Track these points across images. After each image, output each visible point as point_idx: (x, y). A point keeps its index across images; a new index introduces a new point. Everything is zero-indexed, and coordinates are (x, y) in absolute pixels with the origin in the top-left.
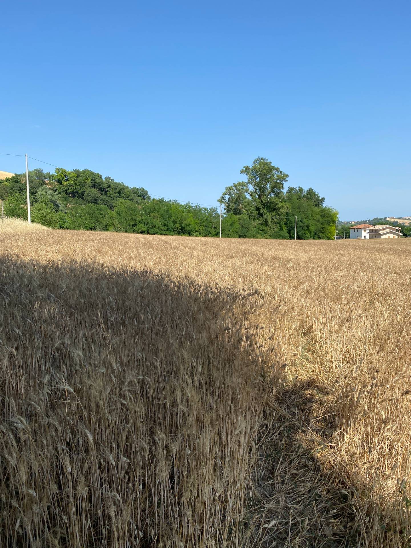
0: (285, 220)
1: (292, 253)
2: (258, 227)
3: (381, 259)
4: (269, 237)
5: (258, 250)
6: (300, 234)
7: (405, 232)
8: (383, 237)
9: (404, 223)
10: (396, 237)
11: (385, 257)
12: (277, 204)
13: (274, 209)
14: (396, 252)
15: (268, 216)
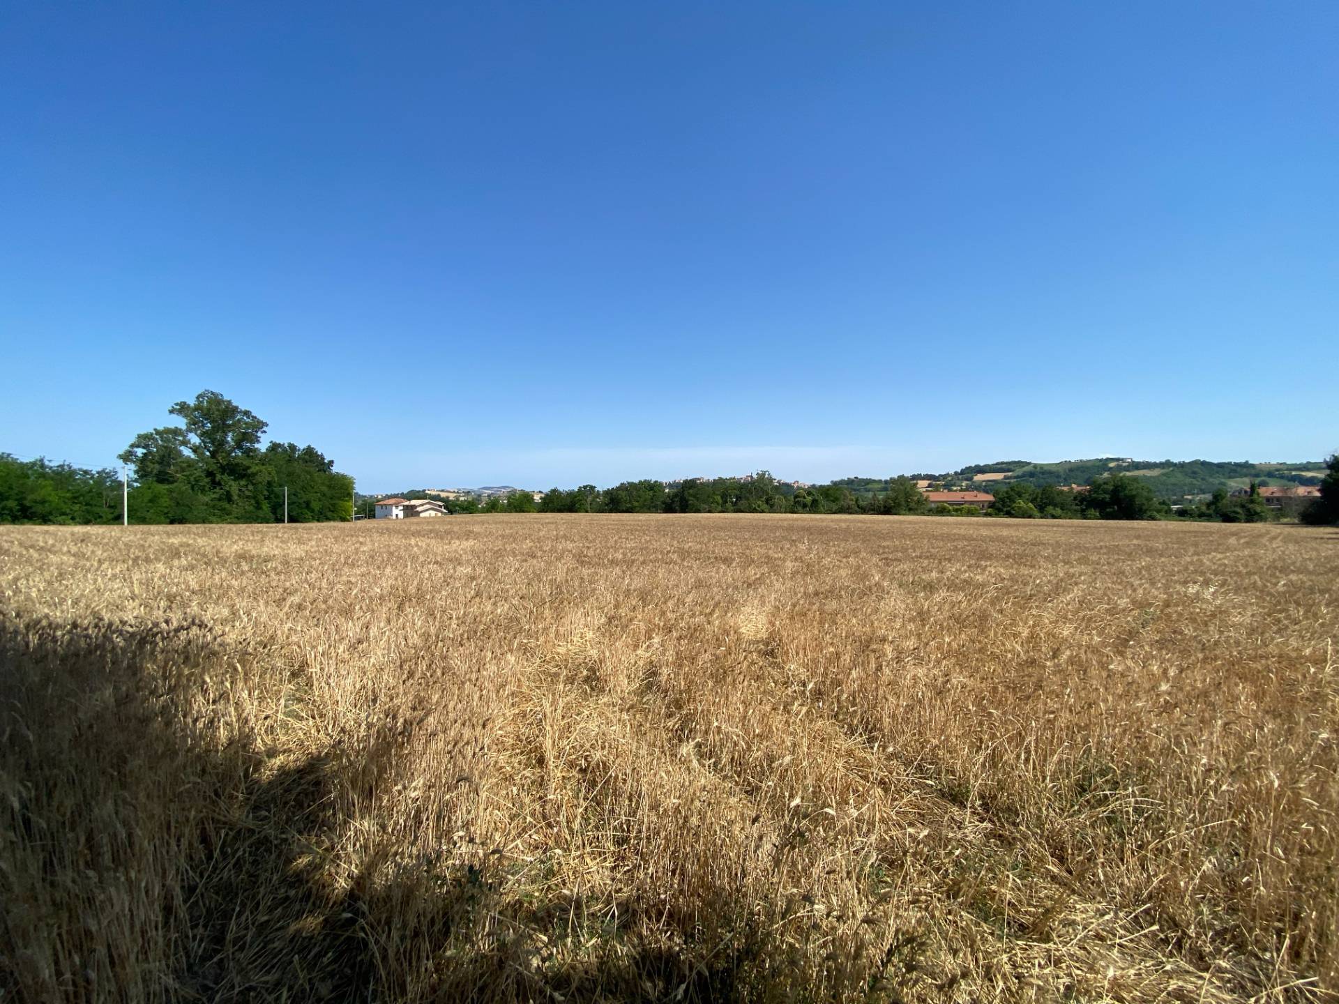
0: (266, 493)
1: (277, 547)
2: (212, 503)
3: (417, 545)
4: (234, 520)
5: (209, 544)
6: (294, 513)
7: (450, 508)
8: (422, 515)
9: (448, 497)
10: (440, 514)
11: (423, 542)
12: (249, 468)
13: (242, 476)
14: (439, 536)
15: (234, 486)
